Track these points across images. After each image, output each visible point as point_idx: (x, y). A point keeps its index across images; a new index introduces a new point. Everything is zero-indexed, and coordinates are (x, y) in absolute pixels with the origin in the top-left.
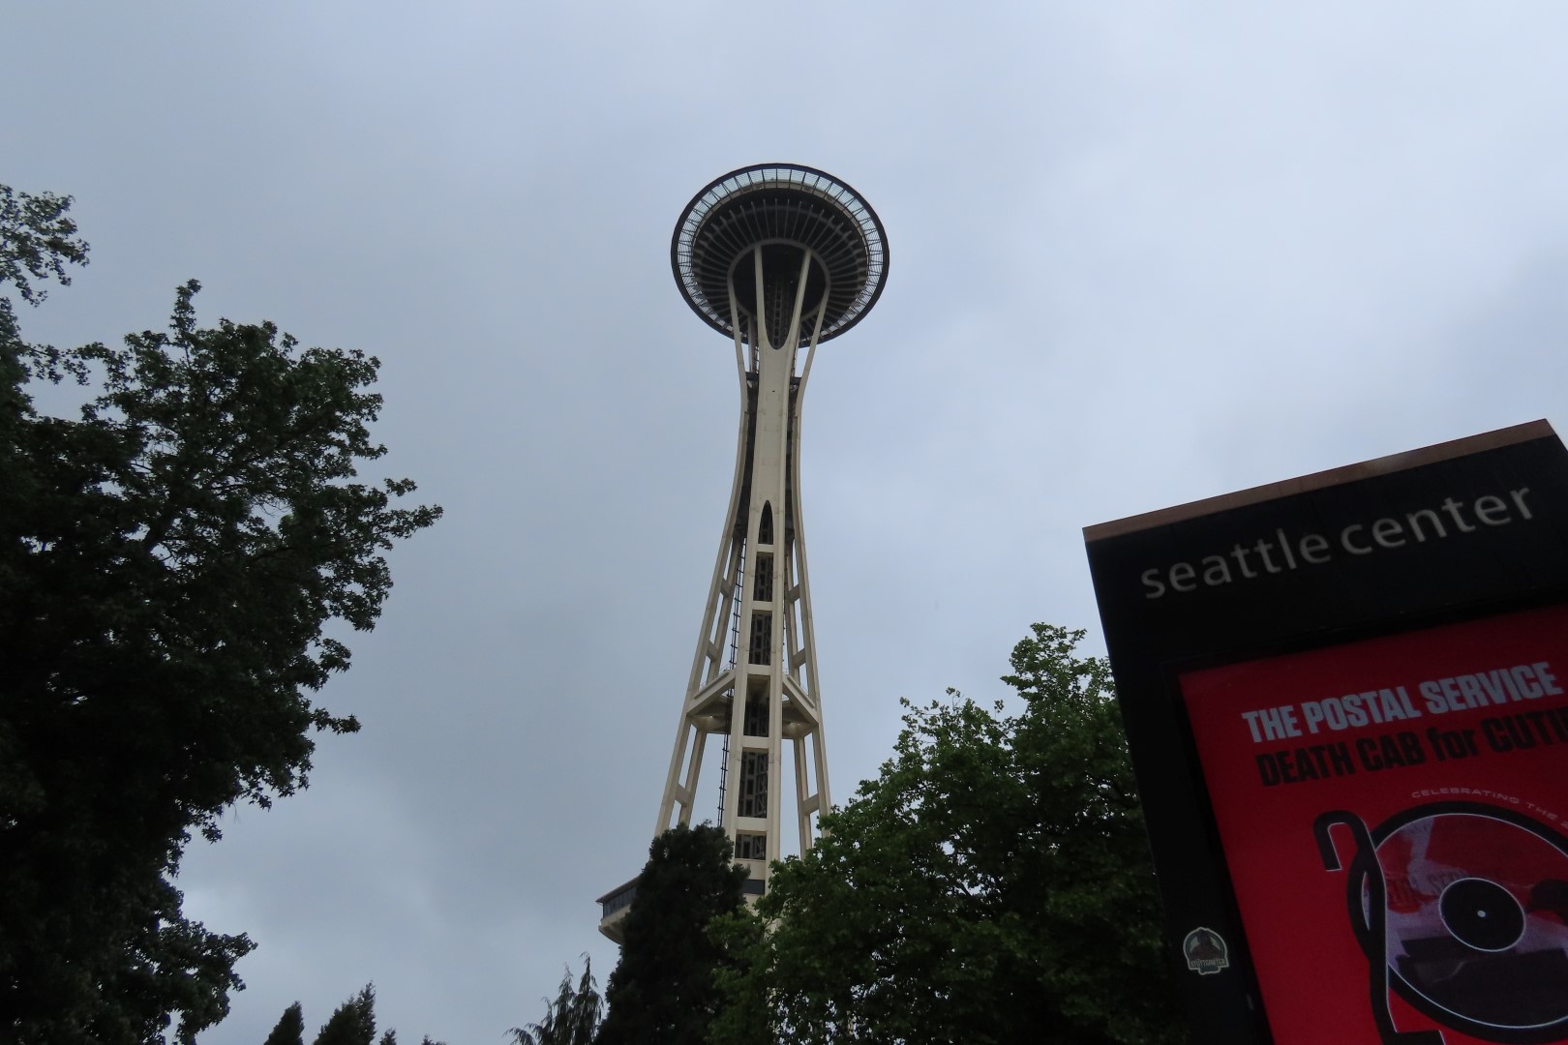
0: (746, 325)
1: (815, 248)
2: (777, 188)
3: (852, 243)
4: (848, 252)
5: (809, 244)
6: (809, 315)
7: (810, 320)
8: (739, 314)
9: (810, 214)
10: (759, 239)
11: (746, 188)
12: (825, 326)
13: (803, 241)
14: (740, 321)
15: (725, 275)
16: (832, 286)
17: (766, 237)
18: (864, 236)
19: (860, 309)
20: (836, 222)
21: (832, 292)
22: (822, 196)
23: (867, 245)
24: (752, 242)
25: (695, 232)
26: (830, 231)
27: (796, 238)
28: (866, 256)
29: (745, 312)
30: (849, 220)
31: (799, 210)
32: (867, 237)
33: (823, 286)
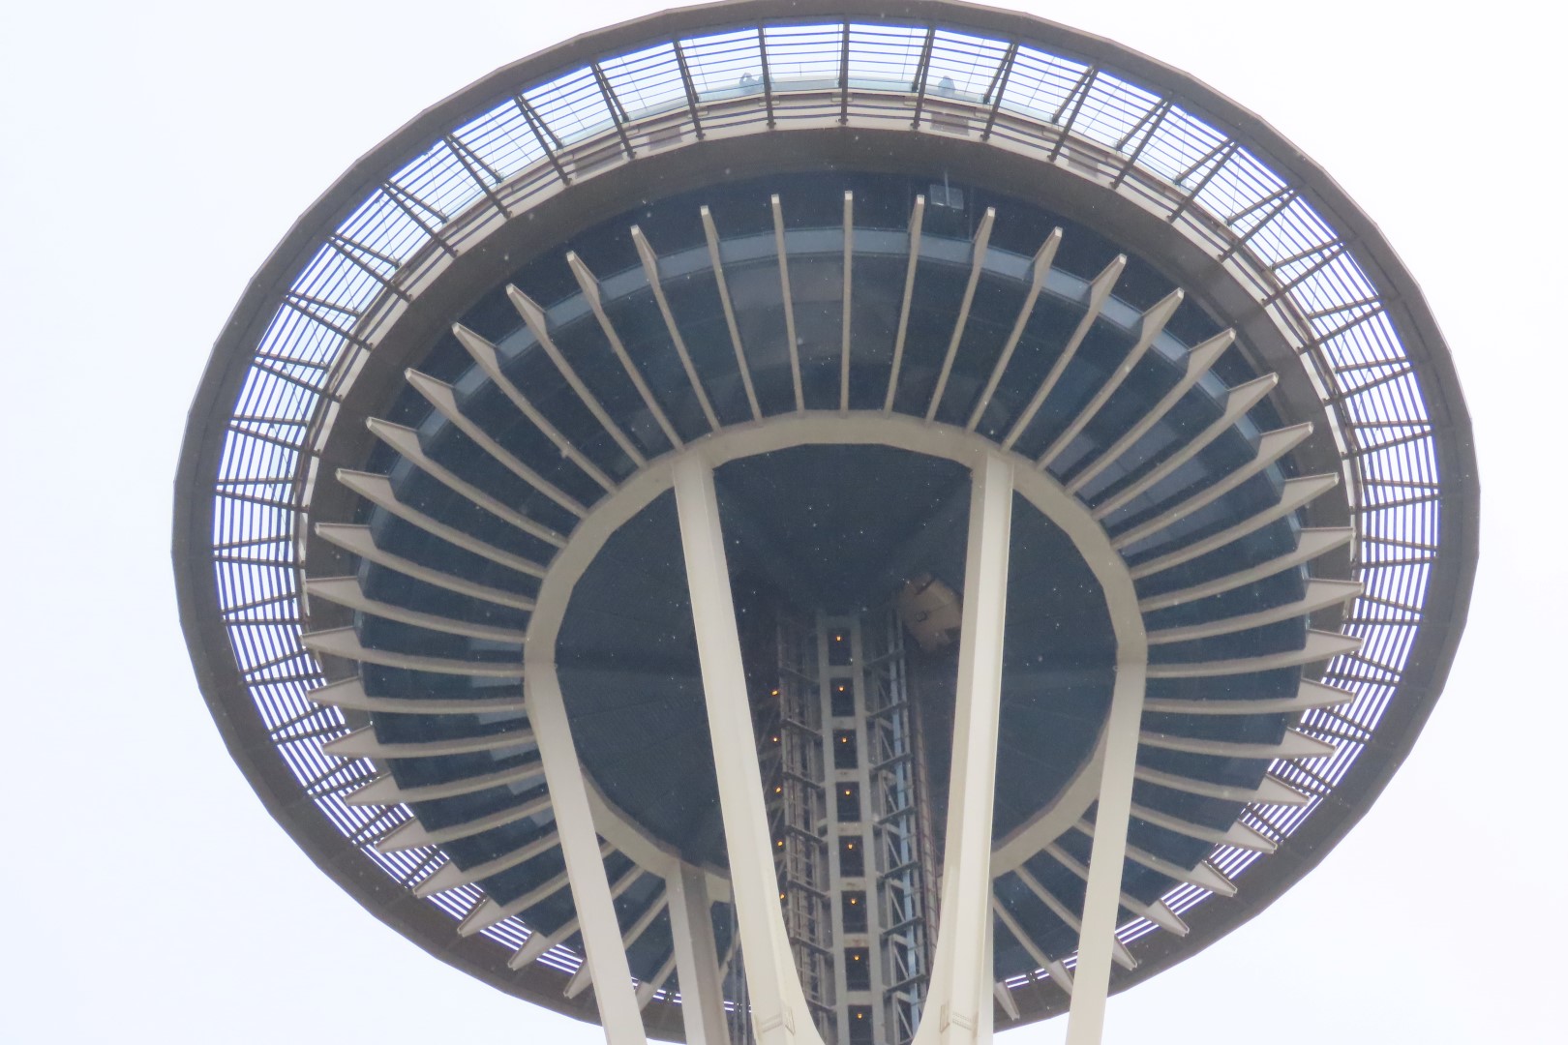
0: (661, 930)
1: (1032, 448)
2: (773, 136)
3: (1244, 397)
4: (1231, 452)
5: (995, 430)
6: (1040, 834)
7: (1040, 864)
8: (616, 866)
9: (985, 257)
10: (692, 429)
11: (588, 153)
12: (1141, 885)
13: (954, 414)
14: (627, 912)
15: (515, 657)
16: (1158, 655)
17: (734, 413)
18: (1312, 346)
19: (1333, 762)
20: (1138, 289)
21: (1155, 689)
22: (1037, 151)
23: (1337, 399)
24: (656, 448)
25: (314, 425)
26: (1108, 343)
27: (913, 404)
28: (1332, 463)
29: (648, 855)
30: (1215, 268)
31: (918, 245)
32: (1331, 351)
33: (1103, 657)
